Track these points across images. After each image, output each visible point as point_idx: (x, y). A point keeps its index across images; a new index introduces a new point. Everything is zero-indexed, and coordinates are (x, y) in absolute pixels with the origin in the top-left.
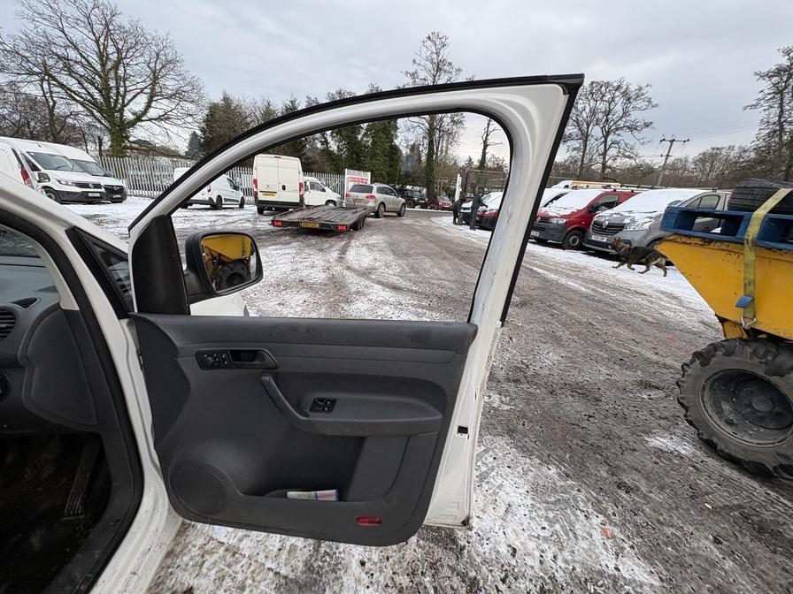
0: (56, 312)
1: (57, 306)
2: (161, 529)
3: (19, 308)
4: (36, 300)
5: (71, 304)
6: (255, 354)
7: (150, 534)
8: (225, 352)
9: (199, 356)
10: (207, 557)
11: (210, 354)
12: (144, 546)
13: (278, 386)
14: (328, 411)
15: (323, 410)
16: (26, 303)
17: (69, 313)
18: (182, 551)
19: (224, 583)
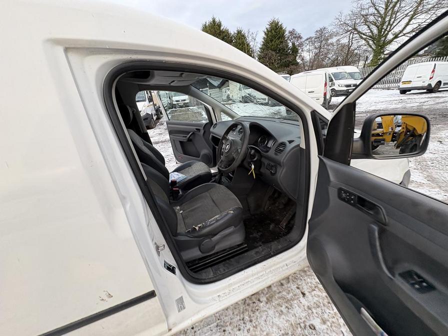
0: (297, 148)
1: (299, 145)
2: (302, 258)
3: (288, 143)
4: (294, 141)
5: (303, 146)
6: (372, 207)
7: (297, 257)
8: (355, 195)
9: (340, 190)
10: (317, 289)
11: (346, 192)
12: (294, 259)
13: (380, 238)
14: (418, 290)
15: (413, 285)
16: (290, 142)
17: (301, 149)
18: (309, 275)
19: (318, 309)
